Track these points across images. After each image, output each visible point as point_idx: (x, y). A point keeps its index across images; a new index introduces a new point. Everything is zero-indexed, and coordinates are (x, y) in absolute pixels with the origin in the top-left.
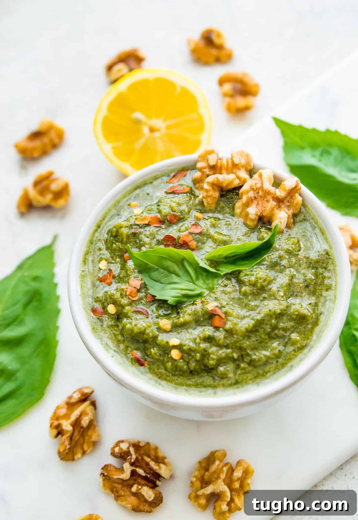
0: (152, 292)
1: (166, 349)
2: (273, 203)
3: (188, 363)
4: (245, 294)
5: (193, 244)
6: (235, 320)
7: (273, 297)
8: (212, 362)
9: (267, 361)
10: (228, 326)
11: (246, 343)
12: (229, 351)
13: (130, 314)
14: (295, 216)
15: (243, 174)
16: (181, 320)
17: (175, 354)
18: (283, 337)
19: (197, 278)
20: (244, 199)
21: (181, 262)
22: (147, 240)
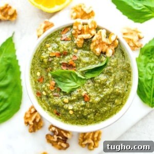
0: (59, 87)
1: (67, 110)
2: (106, 47)
3: (76, 115)
4: (97, 87)
5: (74, 65)
6: (93, 99)
7: (108, 87)
8: (85, 114)
9: (106, 112)
10: (91, 101)
11: (98, 107)
12: (92, 110)
13: (52, 97)
14: (115, 49)
15: (93, 32)
16: (72, 99)
17: (71, 112)
18: (112, 102)
19: (77, 80)
20: (94, 44)
21: (70, 73)
22: (55, 64)
